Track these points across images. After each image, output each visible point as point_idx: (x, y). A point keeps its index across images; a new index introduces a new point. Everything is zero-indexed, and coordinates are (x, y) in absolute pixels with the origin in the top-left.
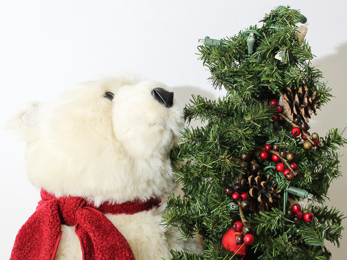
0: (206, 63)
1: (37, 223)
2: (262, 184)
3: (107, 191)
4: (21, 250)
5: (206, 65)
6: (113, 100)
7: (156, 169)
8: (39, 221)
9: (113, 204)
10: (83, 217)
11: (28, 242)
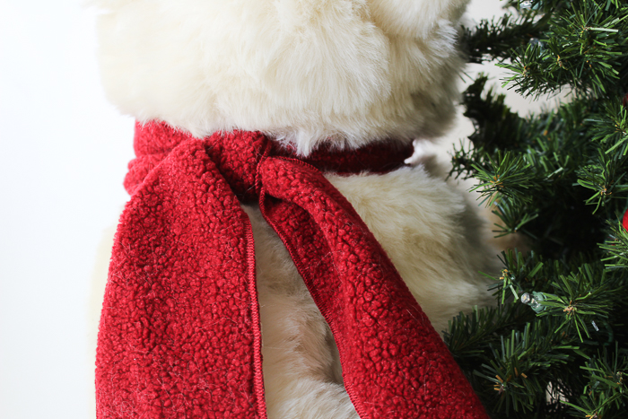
1: (166, 203)
4: (141, 266)
8: (171, 197)
10: (280, 173)
11: (156, 246)
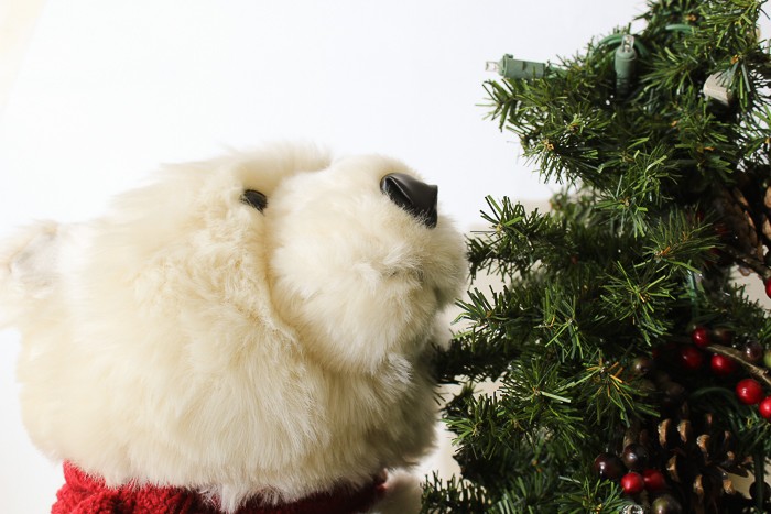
0: (507, 123)
2: (701, 442)
3: (258, 469)
5: (507, 127)
6: (265, 210)
7: (392, 399)
9: (275, 502)
